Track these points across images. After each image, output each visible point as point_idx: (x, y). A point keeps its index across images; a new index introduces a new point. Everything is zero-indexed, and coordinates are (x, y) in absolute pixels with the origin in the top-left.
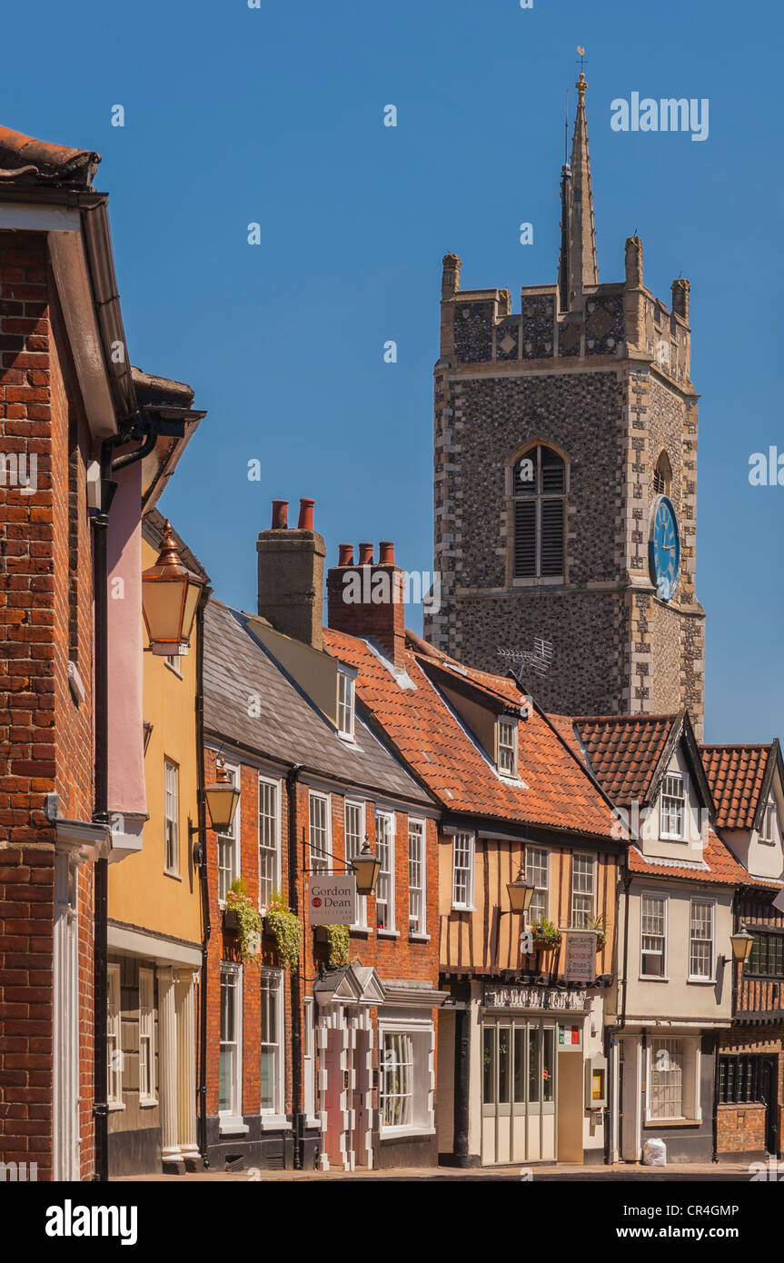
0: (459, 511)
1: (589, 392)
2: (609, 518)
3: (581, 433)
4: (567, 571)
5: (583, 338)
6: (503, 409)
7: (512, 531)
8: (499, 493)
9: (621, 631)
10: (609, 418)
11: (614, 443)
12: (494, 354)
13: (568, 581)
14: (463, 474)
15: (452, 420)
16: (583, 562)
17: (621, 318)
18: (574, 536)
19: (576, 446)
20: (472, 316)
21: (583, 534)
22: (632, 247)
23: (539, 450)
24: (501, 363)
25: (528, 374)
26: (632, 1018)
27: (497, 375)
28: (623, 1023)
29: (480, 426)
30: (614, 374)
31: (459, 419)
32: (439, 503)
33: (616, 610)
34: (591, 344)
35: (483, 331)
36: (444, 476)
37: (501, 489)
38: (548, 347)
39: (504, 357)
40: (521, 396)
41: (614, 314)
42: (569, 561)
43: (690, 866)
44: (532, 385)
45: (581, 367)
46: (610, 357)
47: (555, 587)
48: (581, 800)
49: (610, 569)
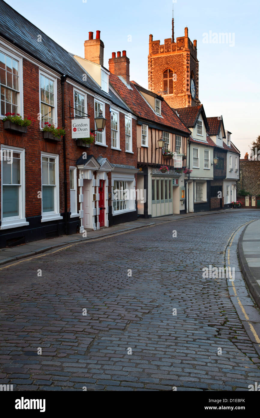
0: (153, 83)
1: (178, 58)
2: (182, 82)
3: (176, 66)
4: (174, 93)
5: (176, 48)
6: (161, 63)
7: (163, 86)
8: (160, 79)
9: (185, 103)
10: (182, 62)
11: (183, 67)
12: (159, 52)
13: (174, 95)
14: (154, 76)
15: (151, 66)
16: (177, 91)
17: (184, 43)
18: (175, 86)
19: (175, 68)
20: (155, 46)
21: (177, 85)
22: (187, 29)
23: (168, 70)
24: (160, 54)
25: (166, 55)
26: (191, 177)
27: (160, 56)
28: (189, 178)
29: (157, 66)
30: (183, 54)
31: (153, 65)
32: (149, 81)
33: (184, 99)
34: (178, 49)
35: (157, 48)
36: (150, 76)
37: (161, 78)
38: (170, 50)
39: (161, 53)
40: (165, 60)
41: (183, 43)
42: (174, 91)
43: (204, 142)
44: (167, 57)
45: (176, 53)
46: (182, 51)
47: (171, 96)
48: (178, 124)
49: (182, 92)
